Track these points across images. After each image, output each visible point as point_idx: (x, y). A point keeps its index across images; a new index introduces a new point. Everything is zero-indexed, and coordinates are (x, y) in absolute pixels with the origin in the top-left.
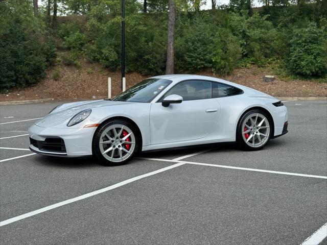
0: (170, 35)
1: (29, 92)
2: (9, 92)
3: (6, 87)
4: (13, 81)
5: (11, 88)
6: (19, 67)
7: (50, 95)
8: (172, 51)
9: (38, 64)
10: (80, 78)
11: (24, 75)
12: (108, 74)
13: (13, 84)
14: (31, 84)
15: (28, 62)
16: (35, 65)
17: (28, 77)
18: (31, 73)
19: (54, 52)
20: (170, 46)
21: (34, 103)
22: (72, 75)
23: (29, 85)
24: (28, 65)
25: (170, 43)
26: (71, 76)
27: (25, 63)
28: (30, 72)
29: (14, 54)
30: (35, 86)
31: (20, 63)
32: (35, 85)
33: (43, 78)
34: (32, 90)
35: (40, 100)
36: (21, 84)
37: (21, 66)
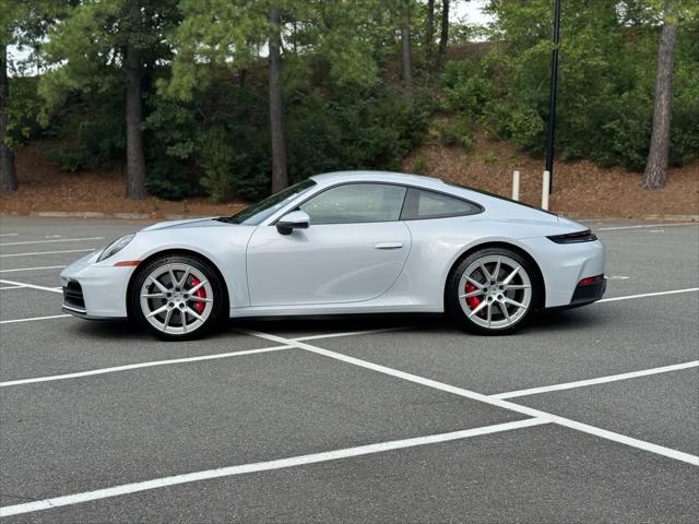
0: (660, 75)
6: (348, 149)
8: (664, 112)
9: (383, 144)
10: (467, 173)
12: (528, 163)
15: (367, 140)
16: (377, 145)
19: (422, 118)
20: (661, 100)
22: (452, 166)
24: (365, 145)
25: (661, 93)
26: (450, 169)
27: (360, 142)
28: (367, 160)
29: (345, 125)
31: (351, 142)
37: (352, 148)
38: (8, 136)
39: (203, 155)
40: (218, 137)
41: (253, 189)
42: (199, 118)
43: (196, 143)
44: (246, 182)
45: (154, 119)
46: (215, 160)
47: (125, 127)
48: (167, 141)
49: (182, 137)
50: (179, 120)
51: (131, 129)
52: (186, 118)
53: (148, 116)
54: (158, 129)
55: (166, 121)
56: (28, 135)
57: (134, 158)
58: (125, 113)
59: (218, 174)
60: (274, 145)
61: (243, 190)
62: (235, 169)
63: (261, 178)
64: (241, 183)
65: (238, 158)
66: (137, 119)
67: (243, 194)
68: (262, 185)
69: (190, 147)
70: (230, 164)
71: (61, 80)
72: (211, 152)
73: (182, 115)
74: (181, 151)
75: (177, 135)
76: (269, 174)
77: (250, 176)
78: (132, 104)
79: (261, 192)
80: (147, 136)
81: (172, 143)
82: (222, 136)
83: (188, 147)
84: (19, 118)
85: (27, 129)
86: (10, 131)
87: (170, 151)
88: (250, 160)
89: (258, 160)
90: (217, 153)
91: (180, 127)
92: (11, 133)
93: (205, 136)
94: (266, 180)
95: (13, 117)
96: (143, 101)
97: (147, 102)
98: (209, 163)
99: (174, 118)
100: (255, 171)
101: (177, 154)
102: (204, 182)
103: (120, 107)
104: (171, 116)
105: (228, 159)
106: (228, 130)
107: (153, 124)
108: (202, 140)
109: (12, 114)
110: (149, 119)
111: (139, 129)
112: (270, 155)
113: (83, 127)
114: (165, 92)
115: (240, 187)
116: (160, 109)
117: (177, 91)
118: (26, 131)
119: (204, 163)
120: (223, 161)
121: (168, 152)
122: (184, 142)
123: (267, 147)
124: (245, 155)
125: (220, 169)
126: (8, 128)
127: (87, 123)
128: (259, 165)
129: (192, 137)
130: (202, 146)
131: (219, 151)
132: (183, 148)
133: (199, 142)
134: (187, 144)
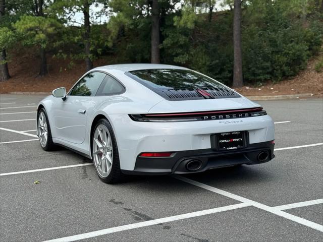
1: (285, 85)
2: (263, 85)
3: (260, 80)
4: (268, 73)
5: (266, 82)
6: (276, 57)
7: (309, 89)
9: (298, 53)
11: (281, 66)
13: (268, 76)
14: (288, 76)
15: (287, 51)
16: (294, 54)
17: (285, 68)
18: (290, 64)
19: (319, 39)
21: (288, 99)
23: (286, 77)
24: (286, 54)
27: (283, 53)
28: (287, 63)
29: (273, 43)
30: (293, 79)
31: (277, 52)
32: (293, 77)
33: (303, 70)
34: (288, 83)
35: (296, 95)
36: (276, 77)
37: (279, 56)
38: (91, 53)
39: (193, 61)
40: (202, 50)
42: (191, 41)
44: (217, 76)
45: (167, 42)
46: (200, 64)
47: (150, 47)
48: (174, 54)
49: (182, 52)
50: (181, 43)
51: (154, 48)
52: (185, 41)
53: (164, 40)
54: (169, 48)
55: (174, 43)
56: (100, 53)
58: (151, 39)
60: (235, 55)
62: (211, 69)
63: (226, 74)
65: (214, 62)
66: (157, 43)
68: (227, 78)
70: (209, 66)
71: (121, 19)
72: (198, 59)
73: (182, 39)
75: (179, 51)
76: (231, 72)
77: (219, 73)
78: (155, 34)
79: (226, 82)
80: (162, 52)
81: (177, 55)
82: (204, 51)
83: (185, 57)
84: (96, 44)
85: (100, 49)
87: (176, 60)
88: (220, 64)
89: (224, 64)
90: (201, 60)
91: (181, 46)
92: (91, 52)
93: (194, 51)
94: (229, 75)
95: (93, 44)
96: (160, 32)
97: (162, 33)
98: (196, 66)
99: (178, 41)
100: (223, 70)
101: (180, 61)
103: (147, 37)
104: (176, 40)
105: (208, 63)
106: (207, 47)
107: (167, 44)
108: (192, 53)
109: (93, 42)
110: (164, 42)
111: (158, 48)
112: (232, 60)
113: (129, 47)
114: (178, 24)
116: (170, 36)
117: (186, 23)
118: (99, 51)
119: (193, 66)
120: (204, 64)
122: (183, 54)
124: (217, 61)
125: (203, 69)
126: (90, 49)
127: (130, 45)
128: (225, 67)
129: (187, 51)
130: (192, 56)
131: (202, 59)
132: (183, 58)
133: (191, 55)
134: (185, 55)
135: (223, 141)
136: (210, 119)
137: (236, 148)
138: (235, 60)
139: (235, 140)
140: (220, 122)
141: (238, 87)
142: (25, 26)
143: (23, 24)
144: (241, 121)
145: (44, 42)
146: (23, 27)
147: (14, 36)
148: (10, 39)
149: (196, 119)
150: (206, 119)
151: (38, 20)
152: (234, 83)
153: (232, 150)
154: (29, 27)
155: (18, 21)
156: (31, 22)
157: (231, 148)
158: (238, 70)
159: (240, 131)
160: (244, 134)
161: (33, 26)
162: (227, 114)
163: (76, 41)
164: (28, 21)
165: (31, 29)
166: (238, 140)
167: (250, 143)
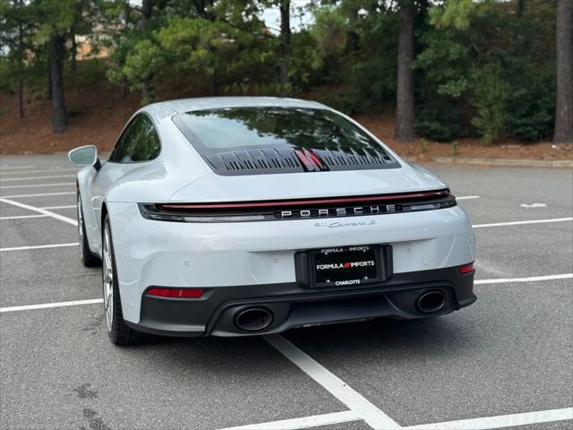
38: (289, 82)
39: (476, 93)
40: (494, 72)
41: (532, 129)
42: (473, 54)
43: (470, 80)
44: (524, 121)
45: (426, 56)
46: (490, 97)
47: (396, 67)
48: (438, 79)
49: (454, 75)
50: (452, 57)
51: (402, 69)
52: (460, 53)
53: (420, 53)
54: (429, 67)
55: (438, 58)
56: (307, 81)
57: (403, 99)
58: (397, 53)
59: (491, 113)
60: (559, 79)
61: (520, 130)
62: (511, 107)
63: (543, 116)
64: (519, 122)
65: (516, 94)
66: (408, 59)
67: (519, 134)
68: (543, 123)
69: (463, 84)
70: (507, 101)
71: (331, 17)
72: (485, 89)
73: (456, 50)
74: (453, 89)
75: (450, 72)
76: (552, 111)
77: (529, 114)
78: (405, 42)
79: (540, 132)
80: (418, 75)
81: (444, 81)
82: (499, 71)
83: (461, 85)
84: (299, 65)
85: (307, 74)
86: (291, 77)
87: (442, 90)
88: (530, 97)
89: (538, 97)
90: (492, 90)
91: (453, 64)
92: (291, 79)
93: (479, 73)
94: (548, 118)
95: (294, 63)
96: (415, 39)
97: (419, 41)
98: (483, 101)
99: (448, 54)
100: (535, 108)
101: (449, 93)
102: (476, 122)
103: (392, 49)
104: (443, 53)
105: (505, 95)
106: (504, 64)
107: (424, 61)
108: (475, 76)
109: (293, 61)
110: (420, 57)
111: (409, 70)
112: (554, 89)
113: (356, 70)
114: (438, 20)
115: (516, 126)
116: (432, 45)
117: (452, 19)
118: (305, 77)
119: (477, 101)
120: (499, 98)
121: (439, 91)
122: (456, 80)
123: (550, 82)
124: (524, 91)
125: (495, 107)
126: (289, 74)
127: (359, 65)
128: (540, 102)
129: (465, 74)
130: (475, 83)
131: (494, 88)
132: (456, 86)
133: (473, 79)
134: (460, 81)
135: (326, 267)
136: (296, 216)
137: (358, 281)
138: (559, 90)
139: (356, 264)
140: (317, 225)
141: (563, 142)
142: (174, 36)
143: (172, 33)
144: (373, 223)
145: (212, 64)
146: (171, 37)
147: (161, 55)
148: (154, 60)
149: (262, 217)
150: (287, 218)
151: (197, 24)
152: (557, 135)
153: (347, 286)
154: (180, 39)
155: (163, 28)
156: (184, 28)
157: (346, 283)
158: (566, 108)
159: (370, 246)
160: (382, 252)
161: (188, 35)
162: (340, 205)
163: (263, 59)
164: (180, 27)
165: (184, 41)
166: (365, 264)
167: (395, 272)
